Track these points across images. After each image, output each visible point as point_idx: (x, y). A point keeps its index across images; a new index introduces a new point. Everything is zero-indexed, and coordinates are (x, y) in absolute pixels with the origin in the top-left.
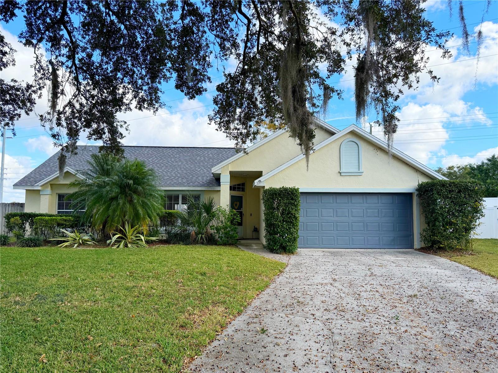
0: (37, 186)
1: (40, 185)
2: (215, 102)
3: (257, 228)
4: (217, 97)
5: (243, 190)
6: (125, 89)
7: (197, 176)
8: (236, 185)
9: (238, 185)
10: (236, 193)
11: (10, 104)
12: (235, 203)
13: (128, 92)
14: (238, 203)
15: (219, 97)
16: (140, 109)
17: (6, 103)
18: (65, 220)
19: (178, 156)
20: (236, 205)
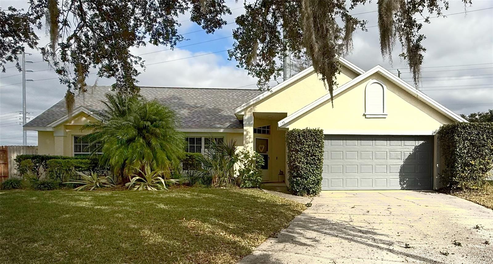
0: (50, 127)
1: (53, 126)
2: (236, 36)
3: (282, 172)
4: (238, 31)
5: (268, 132)
6: (137, 22)
7: (220, 118)
8: (261, 128)
9: (263, 128)
10: (261, 136)
11: (11, 36)
12: (261, 146)
13: (141, 25)
14: (264, 147)
15: (240, 31)
16: (156, 43)
17: (6, 34)
18: (81, 163)
19: (201, 97)
20: (261, 148)
